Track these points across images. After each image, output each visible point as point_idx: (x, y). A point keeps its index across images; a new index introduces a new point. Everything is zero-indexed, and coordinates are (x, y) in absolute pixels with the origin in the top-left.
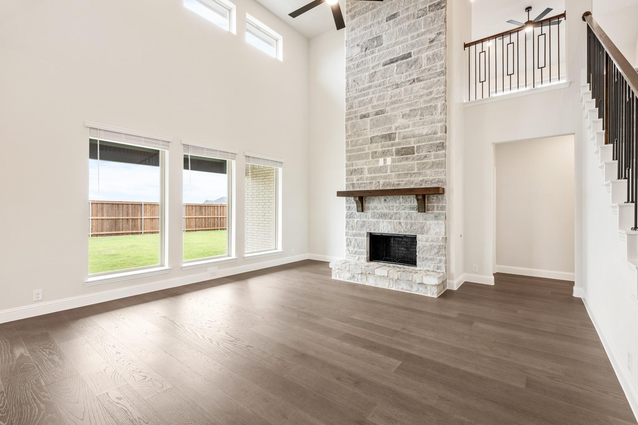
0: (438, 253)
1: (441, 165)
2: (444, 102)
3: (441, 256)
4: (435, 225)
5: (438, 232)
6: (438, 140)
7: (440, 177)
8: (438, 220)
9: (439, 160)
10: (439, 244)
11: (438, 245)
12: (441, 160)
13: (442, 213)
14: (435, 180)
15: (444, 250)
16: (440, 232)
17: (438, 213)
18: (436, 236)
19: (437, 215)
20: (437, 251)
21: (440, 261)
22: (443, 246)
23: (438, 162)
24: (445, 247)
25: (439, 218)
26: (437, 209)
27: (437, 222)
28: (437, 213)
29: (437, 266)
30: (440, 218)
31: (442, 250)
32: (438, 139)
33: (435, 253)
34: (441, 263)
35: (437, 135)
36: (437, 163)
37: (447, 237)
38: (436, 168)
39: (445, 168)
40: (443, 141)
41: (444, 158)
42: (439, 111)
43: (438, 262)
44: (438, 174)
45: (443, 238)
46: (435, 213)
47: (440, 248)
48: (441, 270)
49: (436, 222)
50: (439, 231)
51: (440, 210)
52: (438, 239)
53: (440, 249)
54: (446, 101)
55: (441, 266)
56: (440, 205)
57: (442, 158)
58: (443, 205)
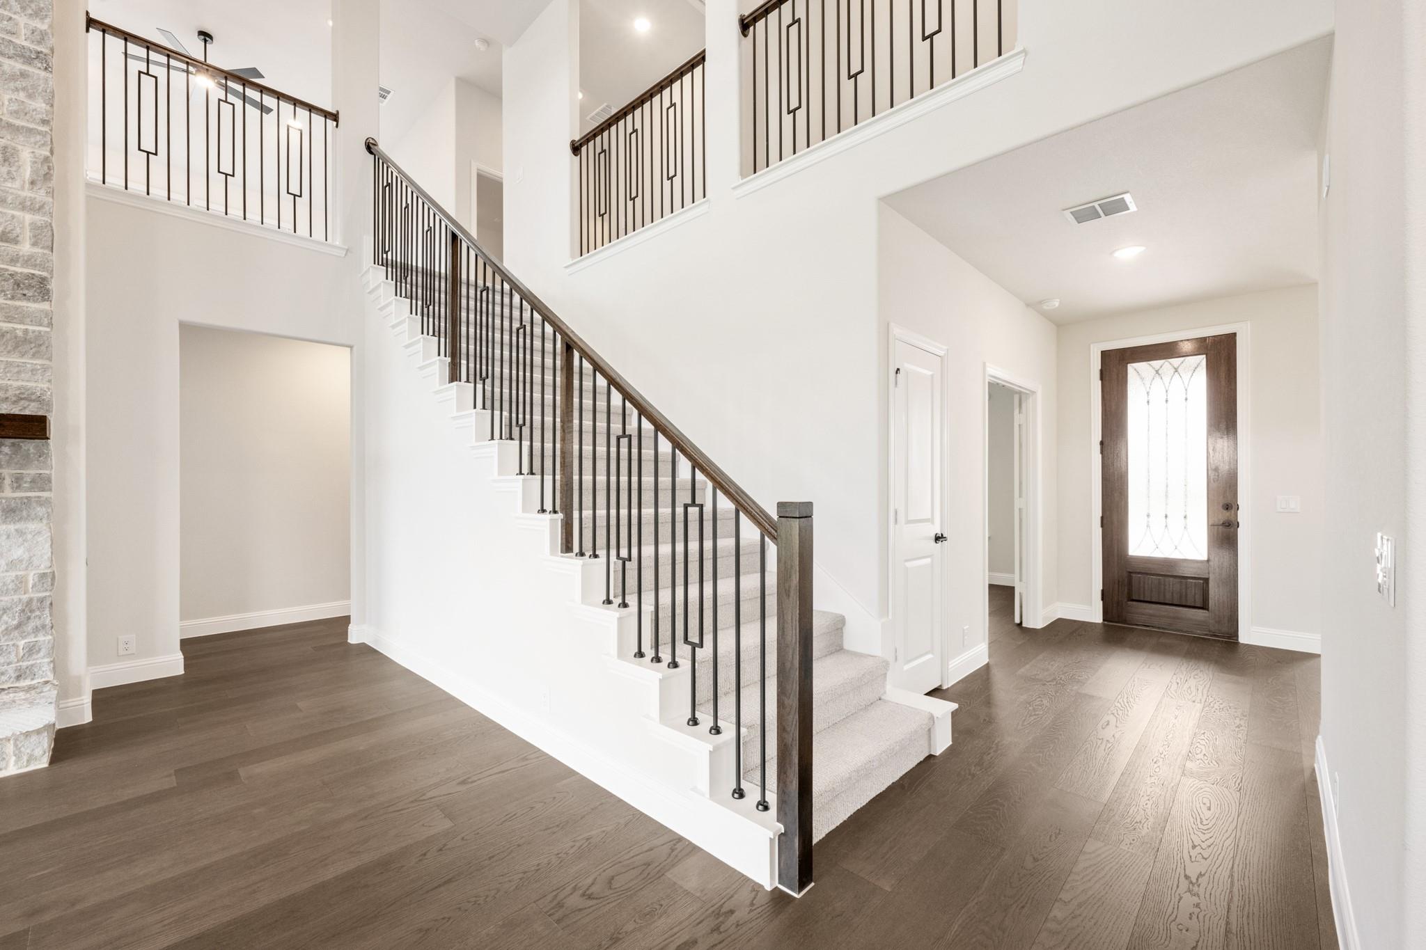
0: (18, 626)
1: (35, 345)
2: (48, 154)
3: (33, 635)
4: (8, 537)
5: (21, 561)
6: (19, 265)
7: (30, 384)
8: (20, 519)
9: (26, 331)
10: (25, 597)
11: (20, 600)
12: (34, 332)
13: (39, 497)
14: (7, 390)
15: (47, 611)
16: (31, 557)
17: (22, 498)
18: (13, 574)
19: (13, 505)
20: (15, 622)
21: (32, 650)
22: (42, 600)
23: (20, 333)
24: (51, 604)
25: (24, 513)
26: (15, 485)
27: (18, 526)
28: (15, 499)
29: (18, 669)
30: (29, 516)
31: (38, 613)
32: (21, 260)
33: (6, 629)
34: (35, 656)
35: (18, 247)
36: (16, 337)
37: (54, 572)
38: (9, 352)
39: (50, 359)
40: (45, 274)
41: (48, 327)
42: (27, 173)
43: (22, 654)
44: (19, 372)
45: (43, 576)
46: (6, 498)
47: (28, 609)
48: (32, 679)
49: (12, 527)
50: (26, 556)
51: (30, 489)
52: (21, 581)
53: (31, 611)
54: (52, 152)
55: (32, 665)
56: (31, 472)
57: (41, 325)
58: (41, 472)
